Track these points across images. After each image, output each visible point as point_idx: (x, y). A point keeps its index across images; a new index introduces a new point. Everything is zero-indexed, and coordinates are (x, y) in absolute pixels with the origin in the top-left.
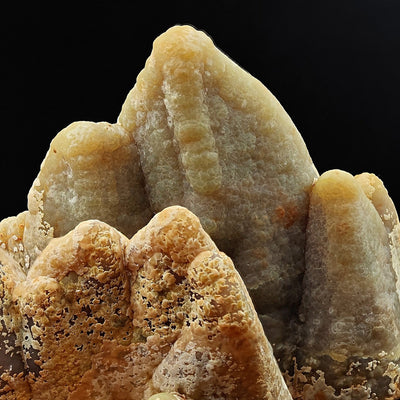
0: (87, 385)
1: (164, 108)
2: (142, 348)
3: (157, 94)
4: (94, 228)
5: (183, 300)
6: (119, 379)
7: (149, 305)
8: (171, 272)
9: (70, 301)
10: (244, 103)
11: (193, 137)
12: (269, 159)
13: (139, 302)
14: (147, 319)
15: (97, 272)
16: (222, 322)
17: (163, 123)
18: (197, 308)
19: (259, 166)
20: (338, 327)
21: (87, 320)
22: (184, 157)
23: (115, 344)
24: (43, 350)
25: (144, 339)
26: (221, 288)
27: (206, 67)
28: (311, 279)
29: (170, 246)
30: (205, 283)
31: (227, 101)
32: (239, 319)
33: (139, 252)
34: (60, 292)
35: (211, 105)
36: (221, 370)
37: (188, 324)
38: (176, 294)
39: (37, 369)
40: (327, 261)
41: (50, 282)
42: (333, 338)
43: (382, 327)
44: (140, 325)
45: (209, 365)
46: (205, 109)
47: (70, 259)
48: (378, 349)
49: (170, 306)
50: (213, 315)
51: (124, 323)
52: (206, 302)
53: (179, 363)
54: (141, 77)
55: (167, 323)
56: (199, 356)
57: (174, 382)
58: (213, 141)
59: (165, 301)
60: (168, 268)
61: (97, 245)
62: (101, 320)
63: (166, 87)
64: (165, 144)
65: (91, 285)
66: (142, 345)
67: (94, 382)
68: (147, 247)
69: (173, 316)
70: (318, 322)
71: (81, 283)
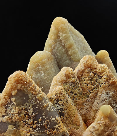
2: (88, 99)
5: (97, 80)
7: (88, 85)
8: (92, 73)
13: (84, 86)
14: (88, 90)
15: (72, 79)
16: (111, 81)
22: (70, 52)
23: (81, 101)
24: (64, 107)
25: (88, 96)
26: (108, 71)
29: (91, 65)
30: (103, 72)
31: (75, 35)
33: (81, 71)
35: (72, 36)
37: (101, 86)
38: (95, 79)
44: (86, 93)
45: (111, 95)
47: (64, 78)
49: (94, 83)
50: (108, 80)
51: (82, 94)
52: (105, 77)
53: (102, 98)
55: (94, 88)
56: (107, 93)
59: (92, 82)
60: (91, 72)
61: (70, 72)
62: (76, 95)
65: (71, 84)
66: (88, 98)
68: (83, 68)
69: (95, 86)
71: (68, 84)
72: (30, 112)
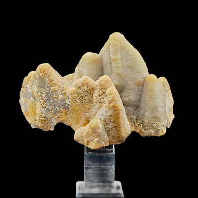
0: (80, 115)
1: (110, 52)
2: (94, 108)
3: (109, 48)
4: (86, 78)
5: (104, 98)
6: (88, 115)
7: (96, 98)
8: (102, 91)
9: (78, 94)
10: (130, 54)
11: (115, 60)
12: (135, 69)
13: (94, 97)
14: (96, 101)
15: (85, 88)
16: (112, 104)
17: (109, 56)
18: (107, 100)
19: (132, 70)
20: (147, 114)
21: (82, 99)
22: (113, 65)
23: (88, 106)
24: (70, 104)
25: (94, 106)
26: (113, 96)
27: (121, 43)
28: (142, 100)
29: (103, 84)
30: (109, 94)
31: (126, 52)
32: (116, 104)
33: (96, 85)
34: (76, 91)
35: (121, 53)
36: (111, 116)
37: (105, 104)
38: (103, 96)
39: (69, 109)
40: (146, 97)
41: (74, 89)
42: (145, 116)
43: (159, 116)
44: (94, 102)
45: (108, 114)
46: (120, 53)
47: (80, 84)
48: (157, 121)
49: (101, 99)
50: (110, 102)
51: (91, 102)
52: (109, 99)
53: (101, 113)
54: (106, 44)
56: (106, 112)
57: (100, 117)
58: (121, 62)
59: (100, 97)
61: (86, 82)
62: (85, 100)
63: (111, 47)
64: (109, 61)
65: (84, 91)
67: (82, 114)
68: (98, 84)
69: (102, 101)
70: (142, 112)
71: (81, 90)
72: (44, 95)
